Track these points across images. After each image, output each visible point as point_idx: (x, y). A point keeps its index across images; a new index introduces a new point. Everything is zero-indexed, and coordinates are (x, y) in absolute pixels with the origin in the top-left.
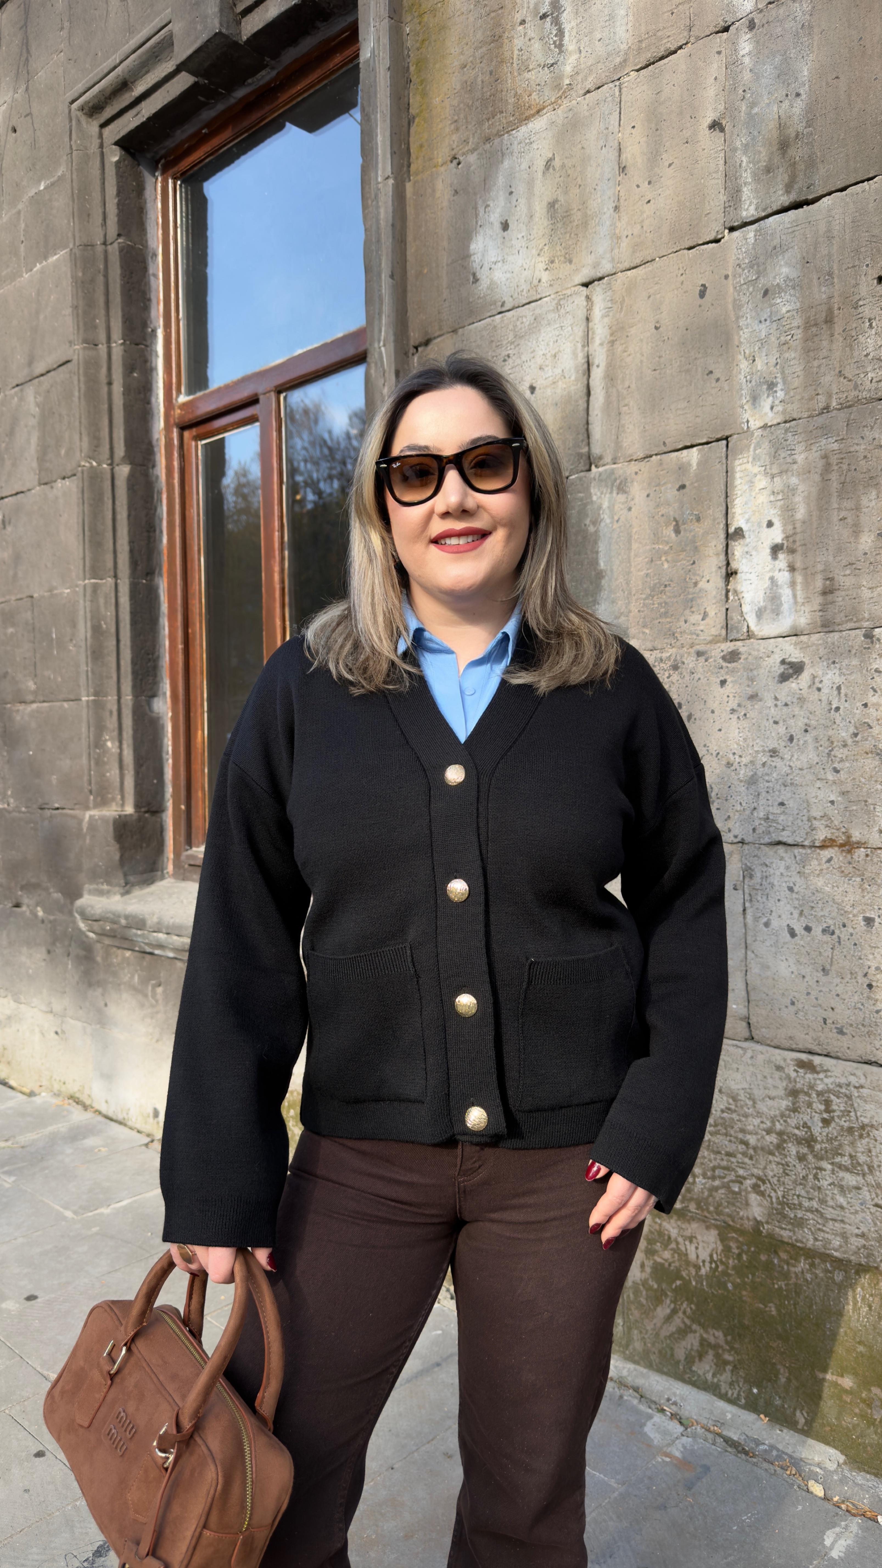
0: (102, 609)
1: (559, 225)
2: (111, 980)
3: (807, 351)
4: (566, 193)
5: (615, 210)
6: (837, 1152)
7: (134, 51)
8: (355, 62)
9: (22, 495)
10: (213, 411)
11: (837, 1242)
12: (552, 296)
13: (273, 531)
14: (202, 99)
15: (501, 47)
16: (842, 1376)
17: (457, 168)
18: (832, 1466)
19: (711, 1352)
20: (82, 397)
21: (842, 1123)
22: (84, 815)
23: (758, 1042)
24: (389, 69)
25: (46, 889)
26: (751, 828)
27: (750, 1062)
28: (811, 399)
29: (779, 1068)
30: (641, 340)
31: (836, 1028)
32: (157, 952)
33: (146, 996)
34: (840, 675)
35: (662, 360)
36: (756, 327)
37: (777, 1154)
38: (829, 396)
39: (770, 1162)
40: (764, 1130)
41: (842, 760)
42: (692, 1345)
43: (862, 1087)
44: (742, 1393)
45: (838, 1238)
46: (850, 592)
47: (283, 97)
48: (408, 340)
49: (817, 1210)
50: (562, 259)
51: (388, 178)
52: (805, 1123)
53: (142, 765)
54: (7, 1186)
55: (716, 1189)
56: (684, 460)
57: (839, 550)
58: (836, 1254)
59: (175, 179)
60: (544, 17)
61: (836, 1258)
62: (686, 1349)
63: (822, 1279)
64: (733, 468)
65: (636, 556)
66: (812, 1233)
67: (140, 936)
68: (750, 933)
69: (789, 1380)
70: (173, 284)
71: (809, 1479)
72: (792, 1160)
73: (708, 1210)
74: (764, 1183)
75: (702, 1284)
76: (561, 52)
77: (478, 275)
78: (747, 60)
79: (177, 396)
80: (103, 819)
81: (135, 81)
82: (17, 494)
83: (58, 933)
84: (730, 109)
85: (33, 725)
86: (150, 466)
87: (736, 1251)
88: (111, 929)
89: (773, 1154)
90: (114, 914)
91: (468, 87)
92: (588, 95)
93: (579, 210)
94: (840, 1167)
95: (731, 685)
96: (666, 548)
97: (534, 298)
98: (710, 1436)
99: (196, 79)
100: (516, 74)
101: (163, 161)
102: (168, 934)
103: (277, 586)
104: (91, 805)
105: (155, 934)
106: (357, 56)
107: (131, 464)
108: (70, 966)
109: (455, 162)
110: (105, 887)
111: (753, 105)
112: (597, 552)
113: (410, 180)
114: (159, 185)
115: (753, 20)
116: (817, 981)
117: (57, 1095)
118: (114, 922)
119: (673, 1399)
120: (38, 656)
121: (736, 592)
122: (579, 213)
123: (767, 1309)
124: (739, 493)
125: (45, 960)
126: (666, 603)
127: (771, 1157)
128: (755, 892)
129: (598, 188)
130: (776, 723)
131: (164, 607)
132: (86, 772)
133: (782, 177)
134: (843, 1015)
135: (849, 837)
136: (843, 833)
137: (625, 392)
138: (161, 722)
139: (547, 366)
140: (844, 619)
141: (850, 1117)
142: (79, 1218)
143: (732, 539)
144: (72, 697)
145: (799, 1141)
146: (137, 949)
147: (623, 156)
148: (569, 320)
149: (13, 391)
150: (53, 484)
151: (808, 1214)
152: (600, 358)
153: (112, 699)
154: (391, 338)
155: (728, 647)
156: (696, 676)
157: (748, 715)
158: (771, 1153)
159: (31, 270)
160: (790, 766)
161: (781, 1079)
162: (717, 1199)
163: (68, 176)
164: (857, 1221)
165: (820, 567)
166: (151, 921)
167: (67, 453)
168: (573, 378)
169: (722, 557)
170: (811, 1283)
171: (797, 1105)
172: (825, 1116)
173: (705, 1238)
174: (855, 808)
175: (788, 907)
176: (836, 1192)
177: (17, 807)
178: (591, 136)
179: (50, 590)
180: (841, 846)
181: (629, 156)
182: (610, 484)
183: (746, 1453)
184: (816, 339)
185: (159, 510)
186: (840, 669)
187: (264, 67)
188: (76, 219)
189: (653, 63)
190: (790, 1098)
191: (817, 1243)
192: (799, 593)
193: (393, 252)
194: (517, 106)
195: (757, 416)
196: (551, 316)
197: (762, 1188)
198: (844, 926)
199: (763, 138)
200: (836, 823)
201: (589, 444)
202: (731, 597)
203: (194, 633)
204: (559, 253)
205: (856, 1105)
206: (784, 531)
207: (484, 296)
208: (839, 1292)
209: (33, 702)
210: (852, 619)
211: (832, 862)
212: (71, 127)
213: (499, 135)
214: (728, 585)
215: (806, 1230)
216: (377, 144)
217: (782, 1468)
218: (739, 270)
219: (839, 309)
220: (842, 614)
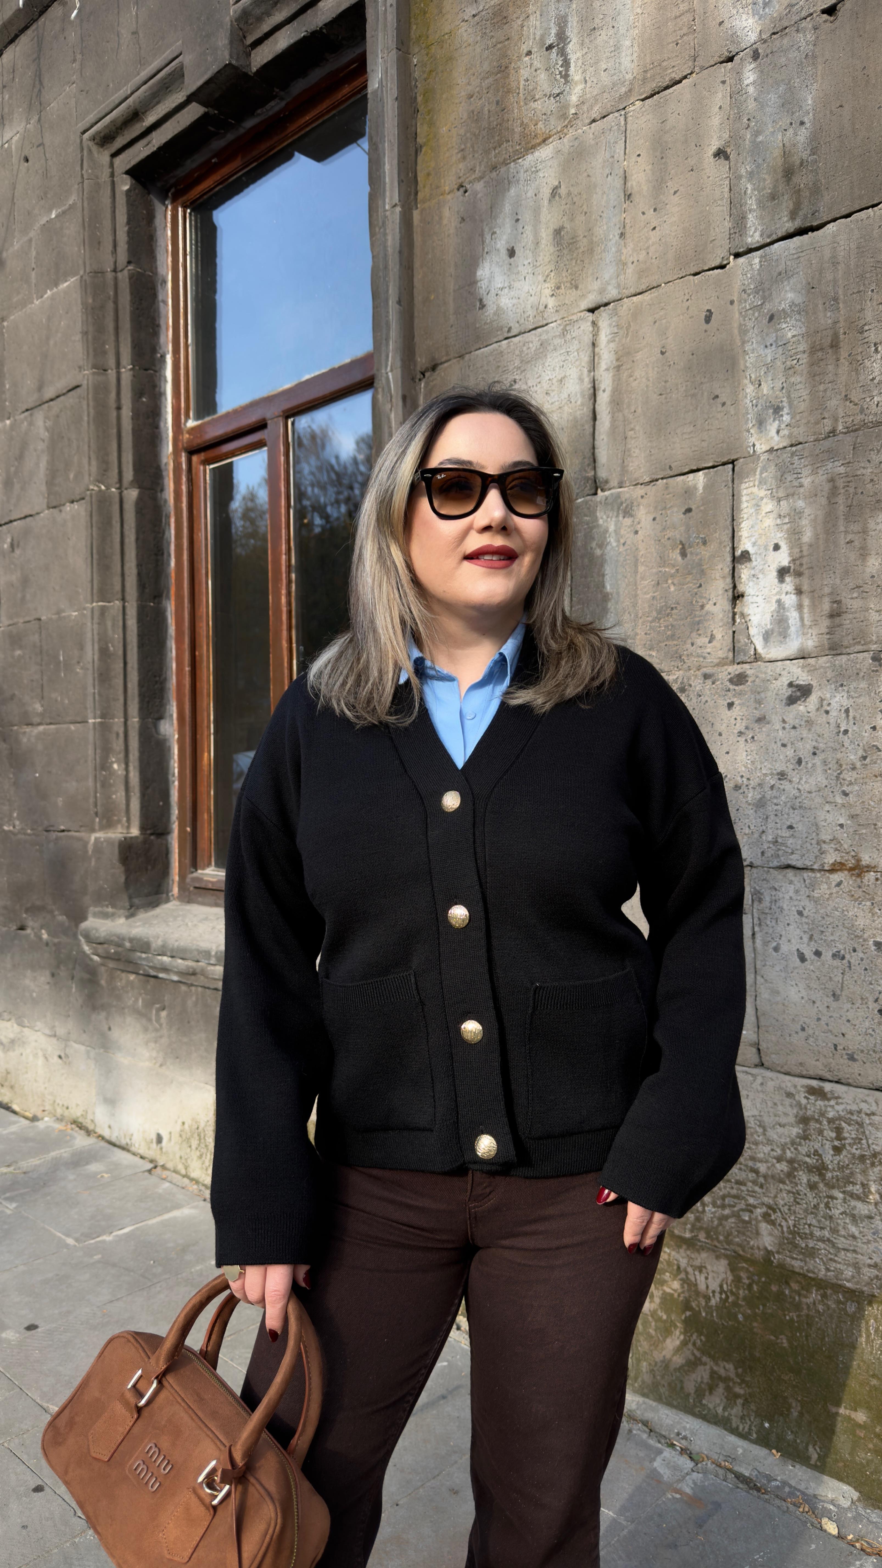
0: (110, 632)
1: (565, 252)
2: (115, 1003)
3: (813, 375)
4: (572, 220)
5: (620, 237)
6: (848, 1180)
7: (145, 83)
8: (363, 93)
9: (31, 518)
10: (221, 436)
11: (849, 1272)
12: (558, 322)
13: (280, 554)
14: (212, 129)
15: (508, 77)
16: (856, 1410)
17: (464, 196)
18: (846, 1504)
19: (722, 1385)
20: (91, 422)
21: (854, 1151)
22: (90, 837)
23: (768, 1069)
24: (397, 99)
25: (51, 912)
26: (760, 852)
27: (760, 1088)
28: (817, 423)
29: (789, 1095)
30: (647, 365)
31: (847, 1054)
32: (161, 975)
33: (150, 1020)
34: (848, 698)
35: (668, 384)
36: (761, 352)
37: (787, 1182)
38: (836, 420)
39: (781, 1190)
40: (775, 1158)
41: (851, 784)
42: (702, 1377)
43: (873, 1114)
44: (753, 1428)
45: (851, 1269)
46: (857, 615)
47: (292, 128)
48: (415, 365)
49: (828, 1240)
50: (569, 285)
51: (395, 205)
52: (816, 1151)
53: (147, 788)
54: (9, 1212)
55: (726, 1218)
56: (690, 483)
57: (847, 573)
58: (848, 1285)
59: (185, 208)
60: (550, 48)
61: (849, 1288)
62: (696, 1382)
63: (834, 1311)
64: (739, 492)
65: (642, 579)
66: (824, 1263)
67: (144, 959)
68: (759, 958)
69: (801, 1414)
70: (182, 310)
71: (823, 1516)
72: (803, 1188)
73: (717, 1239)
74: (774, 1211)
75: (712, 1316)
76: (567, 82)
77: (485, 301)
78: (751, 89)
79: (186, 421)
80: (109, 841)
81: (146, 111)
82: (26, 517)
83: (62, 956)
84: (735, 138)
85: (40, 747)
86: (159, 490)
87: (747, 1281)
88: (115, 952)
89: (784, 1183)
90: (118, 937)
91: (475, 117)
92: (594, 124)
93: (585, 237)
94: (852, 1195)
95: (738, 708)
96: (673, 571)
97: (541, 324)
98: (721, 1472)
99: (206, 110)
100: (522, 104)
101: (173, 190)
102: (172, 957)
103: (284, 609)
104: (97, 827)
105: (159, 957)
106: (366, 87)
107: (139, 487)
108: (74, 990)
109: (462, 190)
110: (110, 910)
111: (757, 133)
112: (603, 575)
113: (417, 208)
114: (169, 213)
115: (757, 49)
116: (828, 1007)
117: (60, 1119)
118: (118, 945)
119: (683, 1434)
120: (45, 678)
121: (743, 615)
122: (585, 240)
123: (779, 1341)
124: (745, 516)
125: (48, 983)
126: (672, 626)
127: (781, 1186)
128: (764, 916)
129: (604, 215)
130: (784, 745)
131: (172, 630)
132: (92, 794)
133: (787, 203)
134: (854, 1041)
135: (859, 861)
136: (853, 857)
137: (631, 416)
138: (168, 744)
139: (553, 391)
140: (851, 642)
141: (862, 1144)
142: (81, 1245)
143: (739, 562)
144: (79, 719)
145: (810, 1169)
146: (141, 972)
147: (629, 184)
148: (575, 345)
149: (23, 416)
150: (62, 508)
151: (820, 1243)
152: (606, 382)
153: (118, 721)
154: (398, 364)
155: (735, 669)
156: (704, 699)
157: (756, 738)
158: (782, 1181)
159: (42, 297)
160: (798, 789)
161: (791, 1106)
162: (727, 1228)
163: (79, 204)
164: (870, 1251)
165: (827, 590)
166: (156, 944)
167: (76, 477)
168: (579, 403)
169: (729, 580)
170: (823, 1315)
171: (808, 1132)
172: (836, 1143)
173: (715, 1269)
174: (864, 831)
175: (798, 931)
176: (847, 1221)
177: (22, 829)
178: (597, 164)
179: (58, 613)
180: (851, 869)
181: (634, 184)
182: (616, 507)
183: (758, 1490)
184: (821, 363)
185: (167, 533)
186: (848, 692)
187: (273, 98)
188: (87, 247)
189: (658, 93)
190: (801, 1126)
191: (829, 1274)
192: (806, 616)
193: (400, 278)
194: (523, 135)
195: (763, 440)
196: (557, 341)
197: (773, 1218)
198: (855, 951)
199: (768, 166)
200: (846, 846)
201: (595, 468)
202: (738, 620)
203: (201, 656)
204: (565, 279)
205: (867, 1132)
206: (790, 554)
207: (490, 323)
208: (852, 1324)
209: (39, 724)
210: (860, 642)
211: (842, 886)
212: (82, 157)
213: (505, 163)
214: (734, 608)
215: (817, 1260)
216: (385, 173)
217: (795, 1505)
218: (745, 296)
219: (845, 333)
220: (850, 637)
